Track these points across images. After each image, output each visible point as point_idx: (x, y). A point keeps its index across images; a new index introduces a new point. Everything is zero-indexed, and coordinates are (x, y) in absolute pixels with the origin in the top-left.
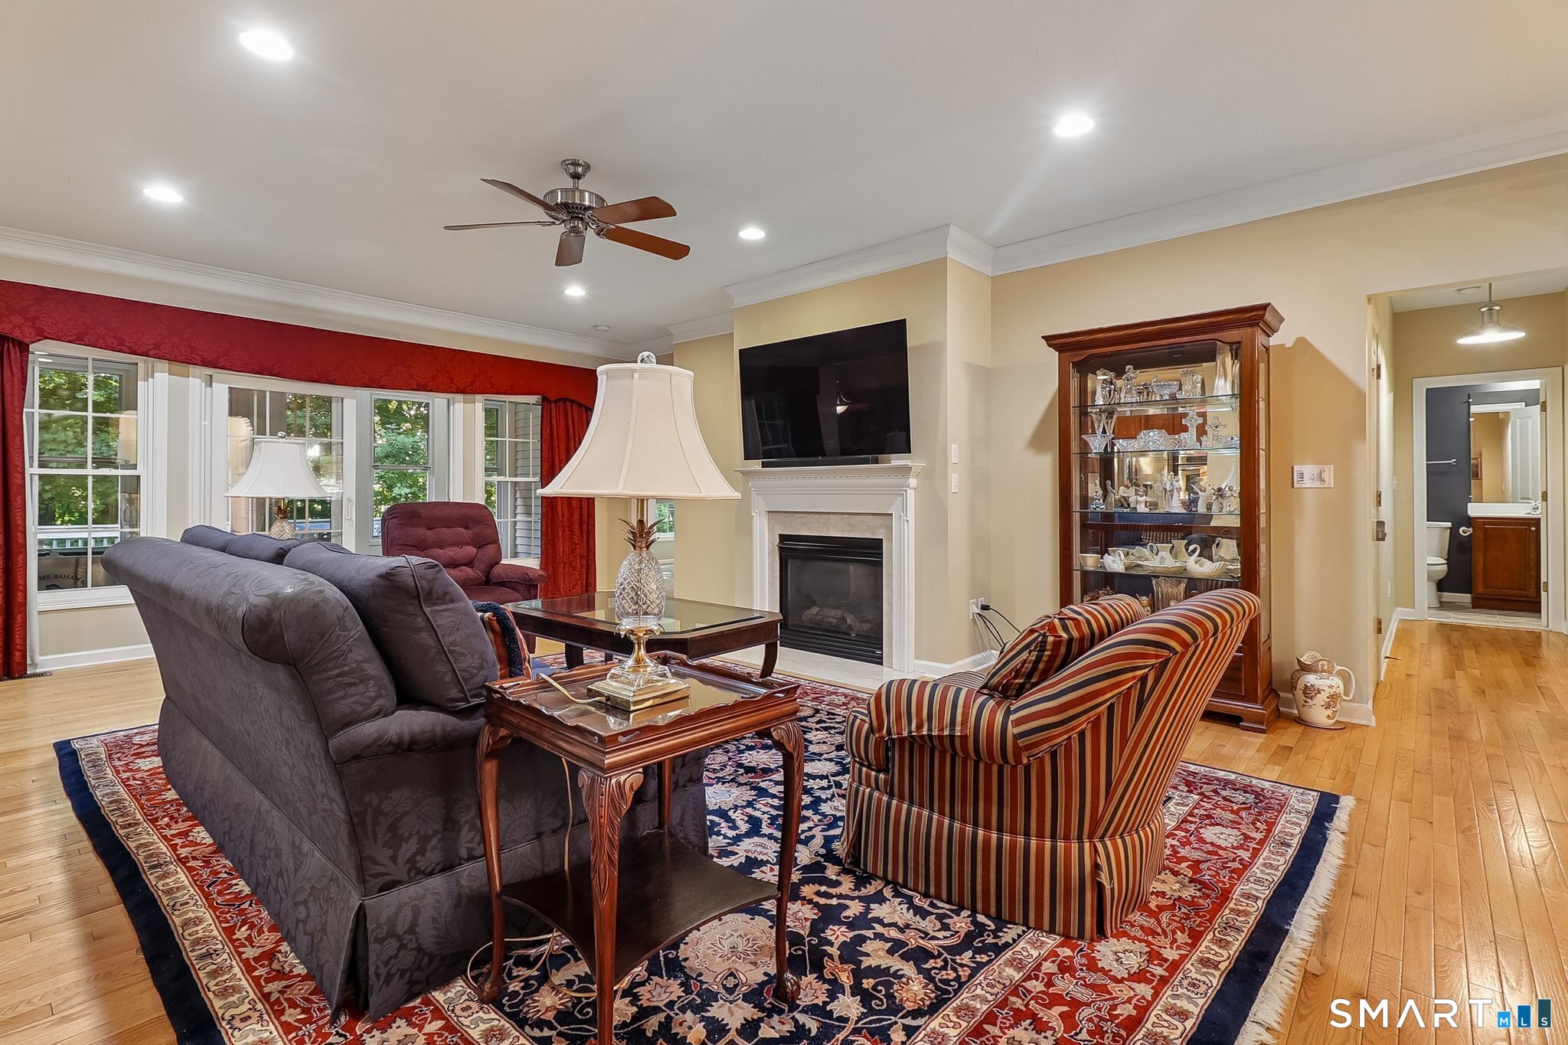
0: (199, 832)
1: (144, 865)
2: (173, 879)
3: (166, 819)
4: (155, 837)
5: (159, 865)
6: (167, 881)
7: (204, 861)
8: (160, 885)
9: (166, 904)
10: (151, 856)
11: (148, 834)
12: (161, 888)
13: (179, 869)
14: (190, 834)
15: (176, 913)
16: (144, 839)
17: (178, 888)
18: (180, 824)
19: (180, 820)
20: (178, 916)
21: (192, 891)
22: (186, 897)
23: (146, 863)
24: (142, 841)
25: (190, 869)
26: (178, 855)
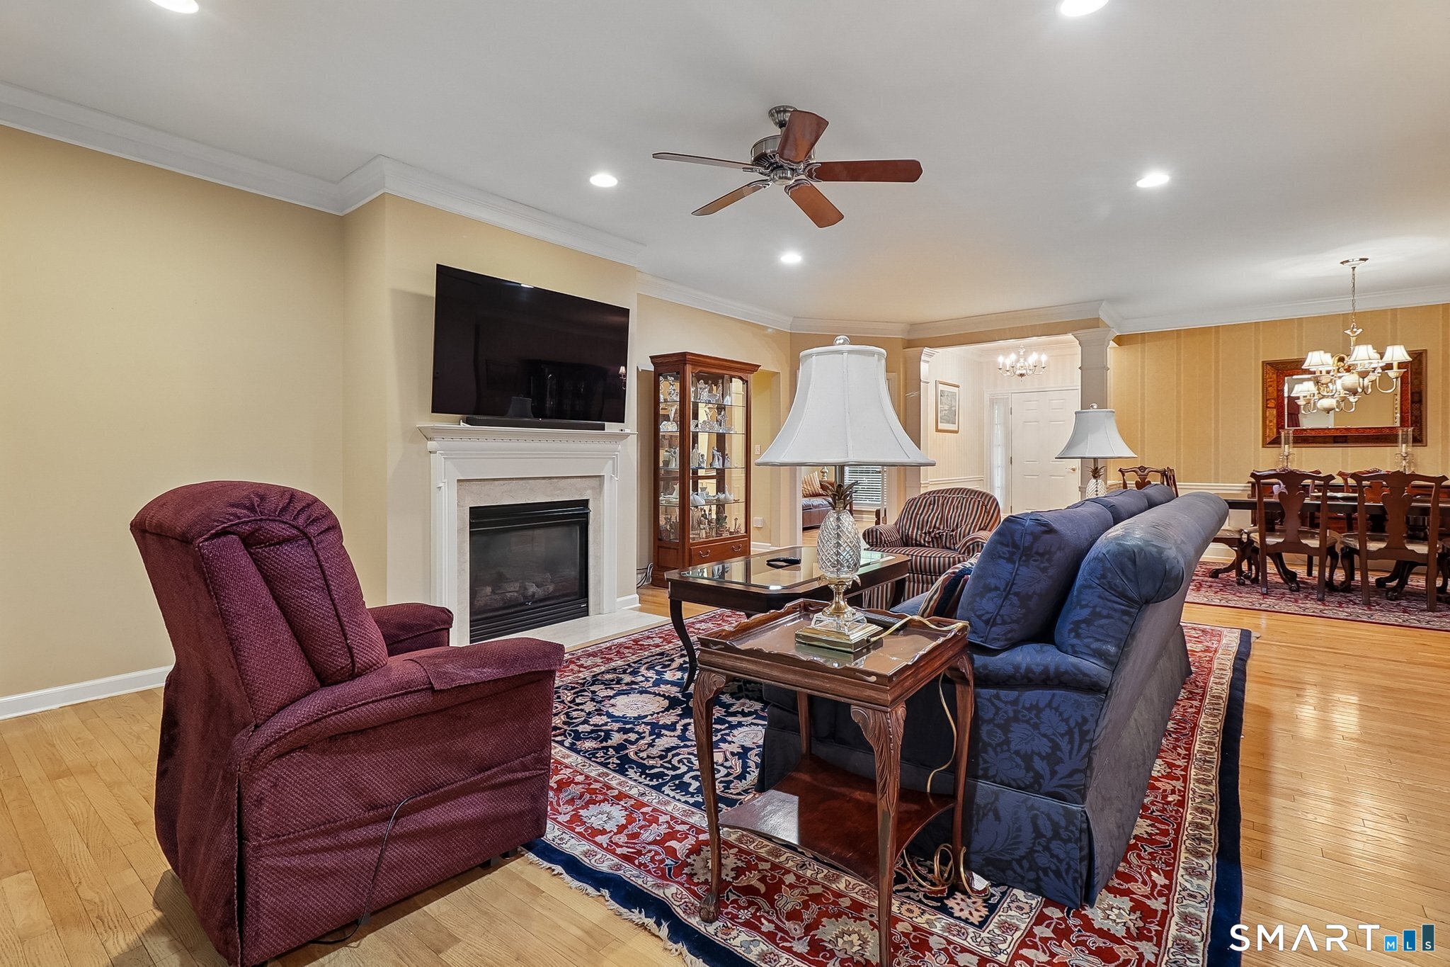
0: (1158, 771)
1: (1215, 766)
2: (1203, 749)
3: (1170, 799)
4: (1192, 786)
5: (1205, 761)
6: (1207, 750)
7: (1176, 750)
8: (1213, 750)
9: (1218, 738)
10: (1206, 770)
11: (1194, 792)
12: (1214, 748)
13: (1196, 752)
14: (1165, 774)
15: (1215, 730)
16: (1200, 789)
17: (1205, 743)
18: (1163, 788)
19: (1161, 791)
20: (1217, 728)
21: (1198, 737)
22: (1204, 736)
23: (1213, 767)
24: (1203, 787)
25: (1188, 749)
26: (1188, 762)
